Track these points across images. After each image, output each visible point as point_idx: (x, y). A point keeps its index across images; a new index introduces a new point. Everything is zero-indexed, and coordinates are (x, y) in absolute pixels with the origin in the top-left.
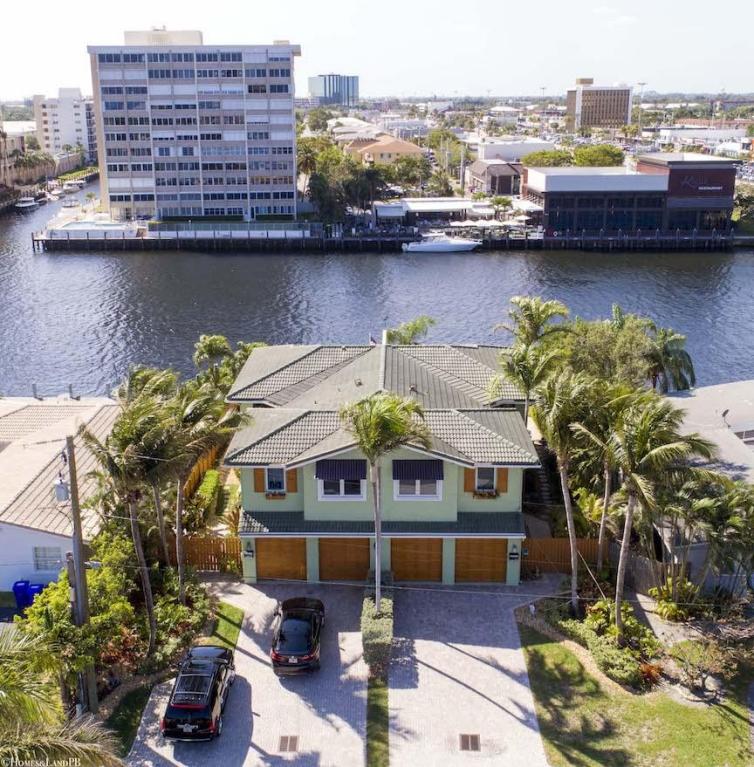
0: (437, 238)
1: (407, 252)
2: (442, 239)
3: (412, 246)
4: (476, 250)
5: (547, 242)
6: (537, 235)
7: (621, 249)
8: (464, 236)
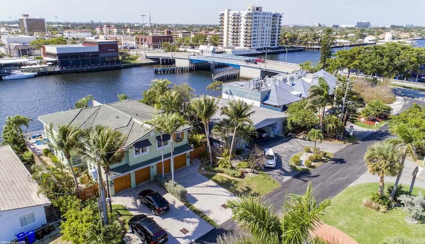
0: (17, 73)
1: (5, 80)
2: (20, 74)
3: (7, 77)
4: (35, 76)
5: (62, 72)
6: (57, 69)
7: (88, 71)
8: (28, 72)
